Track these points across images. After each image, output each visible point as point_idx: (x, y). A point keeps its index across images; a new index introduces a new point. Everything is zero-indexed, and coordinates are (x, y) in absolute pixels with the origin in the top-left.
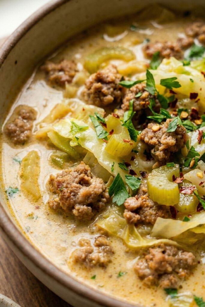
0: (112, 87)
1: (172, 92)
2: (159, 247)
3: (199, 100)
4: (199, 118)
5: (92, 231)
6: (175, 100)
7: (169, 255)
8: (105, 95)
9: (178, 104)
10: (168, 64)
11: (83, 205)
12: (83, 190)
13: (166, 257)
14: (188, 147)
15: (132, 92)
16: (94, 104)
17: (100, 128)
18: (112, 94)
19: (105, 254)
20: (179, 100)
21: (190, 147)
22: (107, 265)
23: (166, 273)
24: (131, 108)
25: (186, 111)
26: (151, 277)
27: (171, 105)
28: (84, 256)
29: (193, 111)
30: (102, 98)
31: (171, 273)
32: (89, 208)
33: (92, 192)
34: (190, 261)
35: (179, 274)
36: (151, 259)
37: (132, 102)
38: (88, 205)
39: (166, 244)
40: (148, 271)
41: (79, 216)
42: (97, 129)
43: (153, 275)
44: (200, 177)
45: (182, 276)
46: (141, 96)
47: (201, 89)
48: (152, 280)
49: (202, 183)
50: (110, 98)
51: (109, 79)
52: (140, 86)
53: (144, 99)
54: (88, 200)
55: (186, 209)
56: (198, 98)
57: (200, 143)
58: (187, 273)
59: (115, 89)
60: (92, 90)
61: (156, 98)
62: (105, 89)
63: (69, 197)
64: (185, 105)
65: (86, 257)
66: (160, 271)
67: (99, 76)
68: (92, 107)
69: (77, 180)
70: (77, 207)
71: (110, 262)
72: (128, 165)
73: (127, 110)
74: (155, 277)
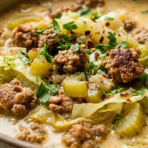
0: (30, 34)
1: (72, 33)
2: (79, 123)
3: (91, 35)
4: (93, 47)
5: (27, 122)
6: (75, 37)
7: (87, 127)
8: (25, 40)
9: (77, 40)
10: (67, 15)
11: (19, 104)
12: (18, 95)
13: (85, 128)
14: (89, 63)
15: (44, 34)
16: (18, 46)
17: (25, 58)
18: (31, 39)
19: (40, 134)
20: (78, 38)
21: (90, 62)
22: (42, 141)
23: (86, 139)
24: (45, 45)
25: (84, 43)
26: (76, 143)
27: (73, 41)
28: (24, 136)
29: (89, 42)
30: (23, 42)
31: (90, 139)
32: (24, 105)
33: (25, 95)
34: (102, 129)
35: (96, 140)
36: (74, 131)
37: (45, 40)
38: (23, 104)
39: (83, 122)
40: (73, 139)
41: (17, 112)
42: (23, 59)
43: (77, 141)
44: (100, 78)
45: (98, 141)
46: (51, 36)
47: (92, 28)
48: (77, 145)
49: (102, 81)
50: (29, 41)
51: (27, 30)
52: (50, 30)
53: (53, 38)
54: (22, 101)
55: (93, 99)
56: (90, 34)
57: (96, 60)
58: (101, 139)
59: (32, 36)
60: (16, 38)
61: (61, 36)
62: (25, 36)
63: (8, 100)
64: (82, 40)
65: (26, 137)
66: (82, 138)
67: (19, 28)
68: (17, 48)
69: (13, 89)
70: (15, 106)
71: (43, 139)
72: (48, 79)
73: (42, 46)
74: (79, 143)
